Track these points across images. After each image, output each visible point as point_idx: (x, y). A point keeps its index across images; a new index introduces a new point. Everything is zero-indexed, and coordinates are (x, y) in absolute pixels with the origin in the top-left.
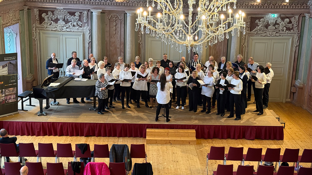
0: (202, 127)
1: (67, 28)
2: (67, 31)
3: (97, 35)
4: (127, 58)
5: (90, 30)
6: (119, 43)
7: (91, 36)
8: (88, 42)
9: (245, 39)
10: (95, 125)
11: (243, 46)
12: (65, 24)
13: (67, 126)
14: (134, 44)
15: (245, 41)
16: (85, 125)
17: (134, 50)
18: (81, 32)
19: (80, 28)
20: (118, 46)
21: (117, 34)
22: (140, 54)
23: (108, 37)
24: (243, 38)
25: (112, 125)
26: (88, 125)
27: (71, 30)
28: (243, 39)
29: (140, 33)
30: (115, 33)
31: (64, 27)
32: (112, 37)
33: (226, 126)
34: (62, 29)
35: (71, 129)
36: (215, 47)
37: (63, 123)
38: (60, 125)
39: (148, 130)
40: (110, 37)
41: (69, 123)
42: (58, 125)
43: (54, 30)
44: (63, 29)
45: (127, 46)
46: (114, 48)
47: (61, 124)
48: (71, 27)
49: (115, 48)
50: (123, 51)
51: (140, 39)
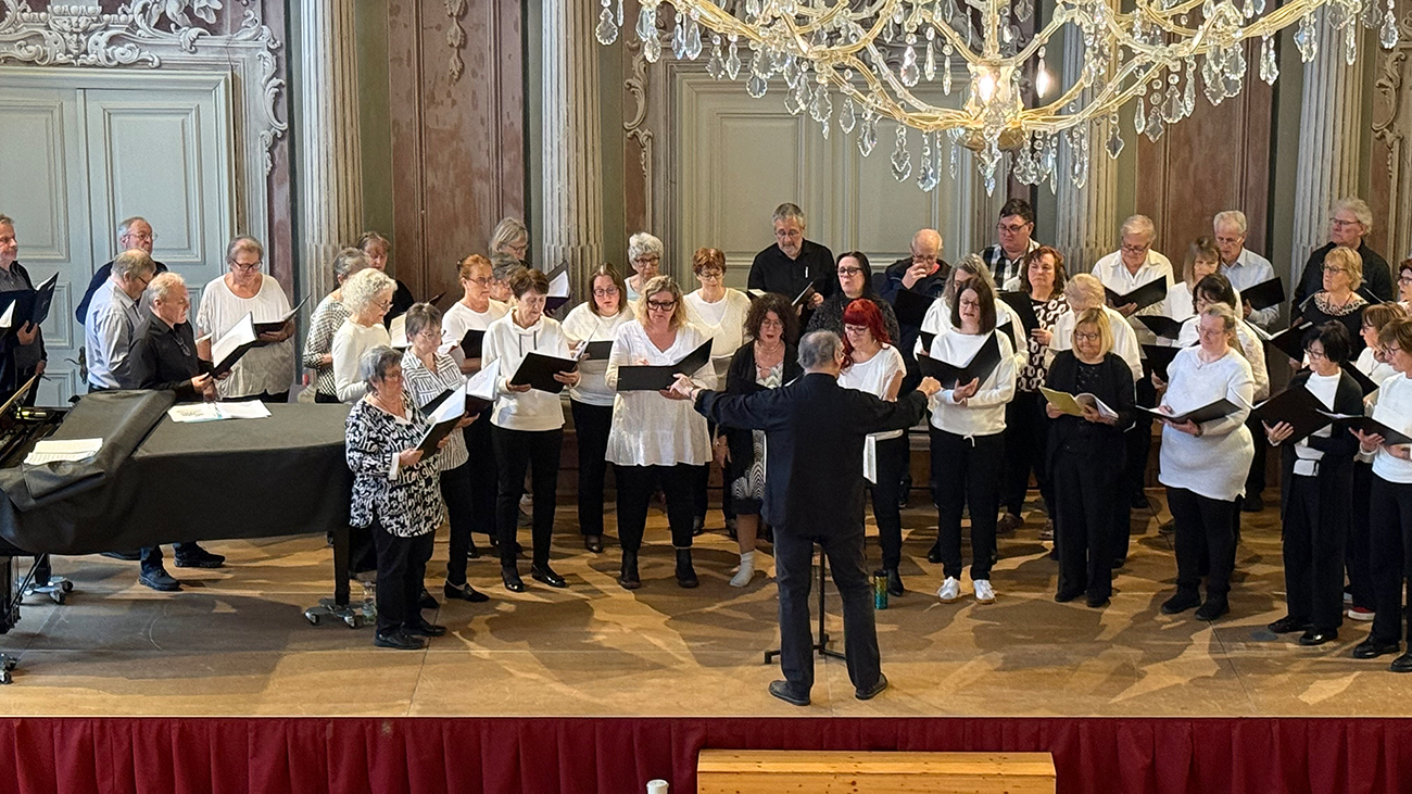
0: (1106, 731)
1: (112, 41)
2: (119, 65)
3: (330, 84)
4: (546, 245)
5: (282, 54)
6: (488, 138)
7: (284, 91)
8: (269, 140)
9: (1399, 90)
10: (329, 734)
11: (1383, 136)
12: (103, 13)
13: (125, 745)
14: (598, 145)
15: (1398, 106)
16: (251, 735)
17: (599, 185)
18: (215, 67)
19: (209, 40)
20: (483, 161)
21: (474, 74)
22: (645, 214)
23: (410, 92)
24: (1383, 81)
25: (446, 735)
26: (279, 734)
27: (145, 55)
28: (1381, 85)
29: (635, 64)
30: (461, 72)
31: (92, 32)
32: (437, 99)
33: (1276, 728)
34: (83, 47)
35: (155, 769)
36: (1185, 154)
37: (96, 725)
38: (75, 737)
39: (707, 763)
40: (426, 98)
41: (141, 726)
42: (63, 738)
43: (23, 54)
44: (86, 52)
45: (546, 160)
46: (451, 172)
47: (85, 726)
48: (144, 30)
49: (457, 176)
50: (515, 194)
51: (641, 104)
